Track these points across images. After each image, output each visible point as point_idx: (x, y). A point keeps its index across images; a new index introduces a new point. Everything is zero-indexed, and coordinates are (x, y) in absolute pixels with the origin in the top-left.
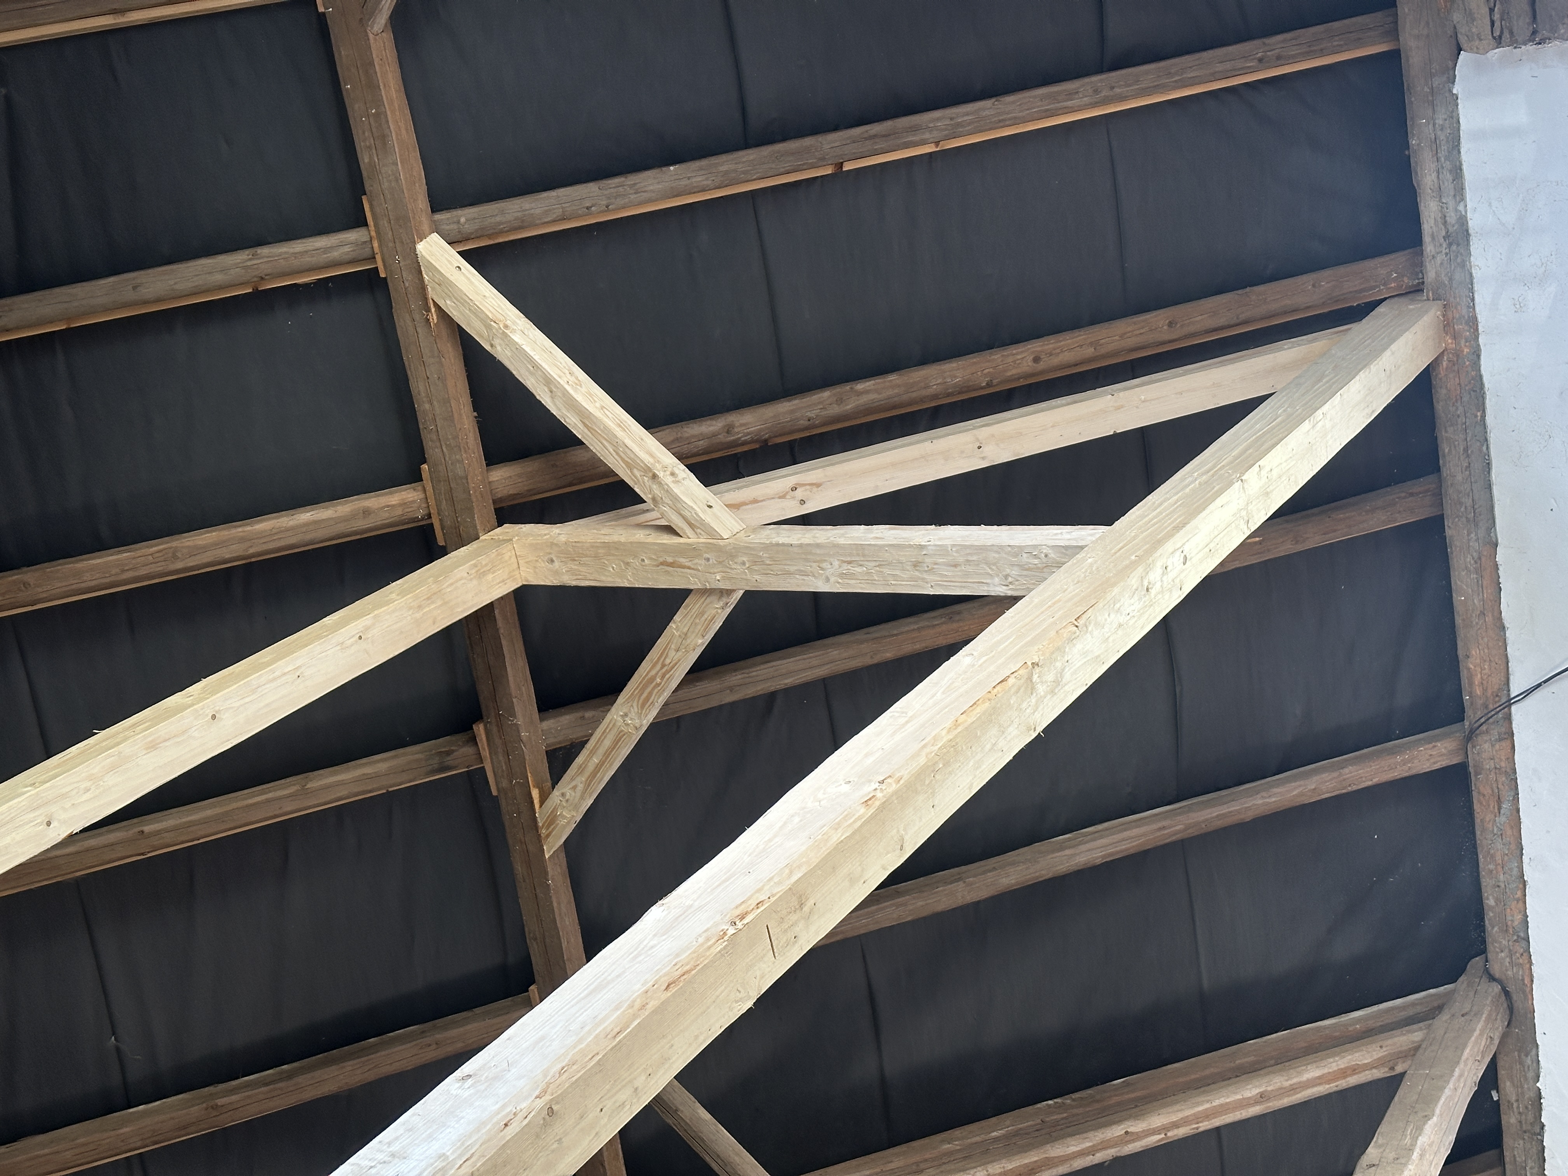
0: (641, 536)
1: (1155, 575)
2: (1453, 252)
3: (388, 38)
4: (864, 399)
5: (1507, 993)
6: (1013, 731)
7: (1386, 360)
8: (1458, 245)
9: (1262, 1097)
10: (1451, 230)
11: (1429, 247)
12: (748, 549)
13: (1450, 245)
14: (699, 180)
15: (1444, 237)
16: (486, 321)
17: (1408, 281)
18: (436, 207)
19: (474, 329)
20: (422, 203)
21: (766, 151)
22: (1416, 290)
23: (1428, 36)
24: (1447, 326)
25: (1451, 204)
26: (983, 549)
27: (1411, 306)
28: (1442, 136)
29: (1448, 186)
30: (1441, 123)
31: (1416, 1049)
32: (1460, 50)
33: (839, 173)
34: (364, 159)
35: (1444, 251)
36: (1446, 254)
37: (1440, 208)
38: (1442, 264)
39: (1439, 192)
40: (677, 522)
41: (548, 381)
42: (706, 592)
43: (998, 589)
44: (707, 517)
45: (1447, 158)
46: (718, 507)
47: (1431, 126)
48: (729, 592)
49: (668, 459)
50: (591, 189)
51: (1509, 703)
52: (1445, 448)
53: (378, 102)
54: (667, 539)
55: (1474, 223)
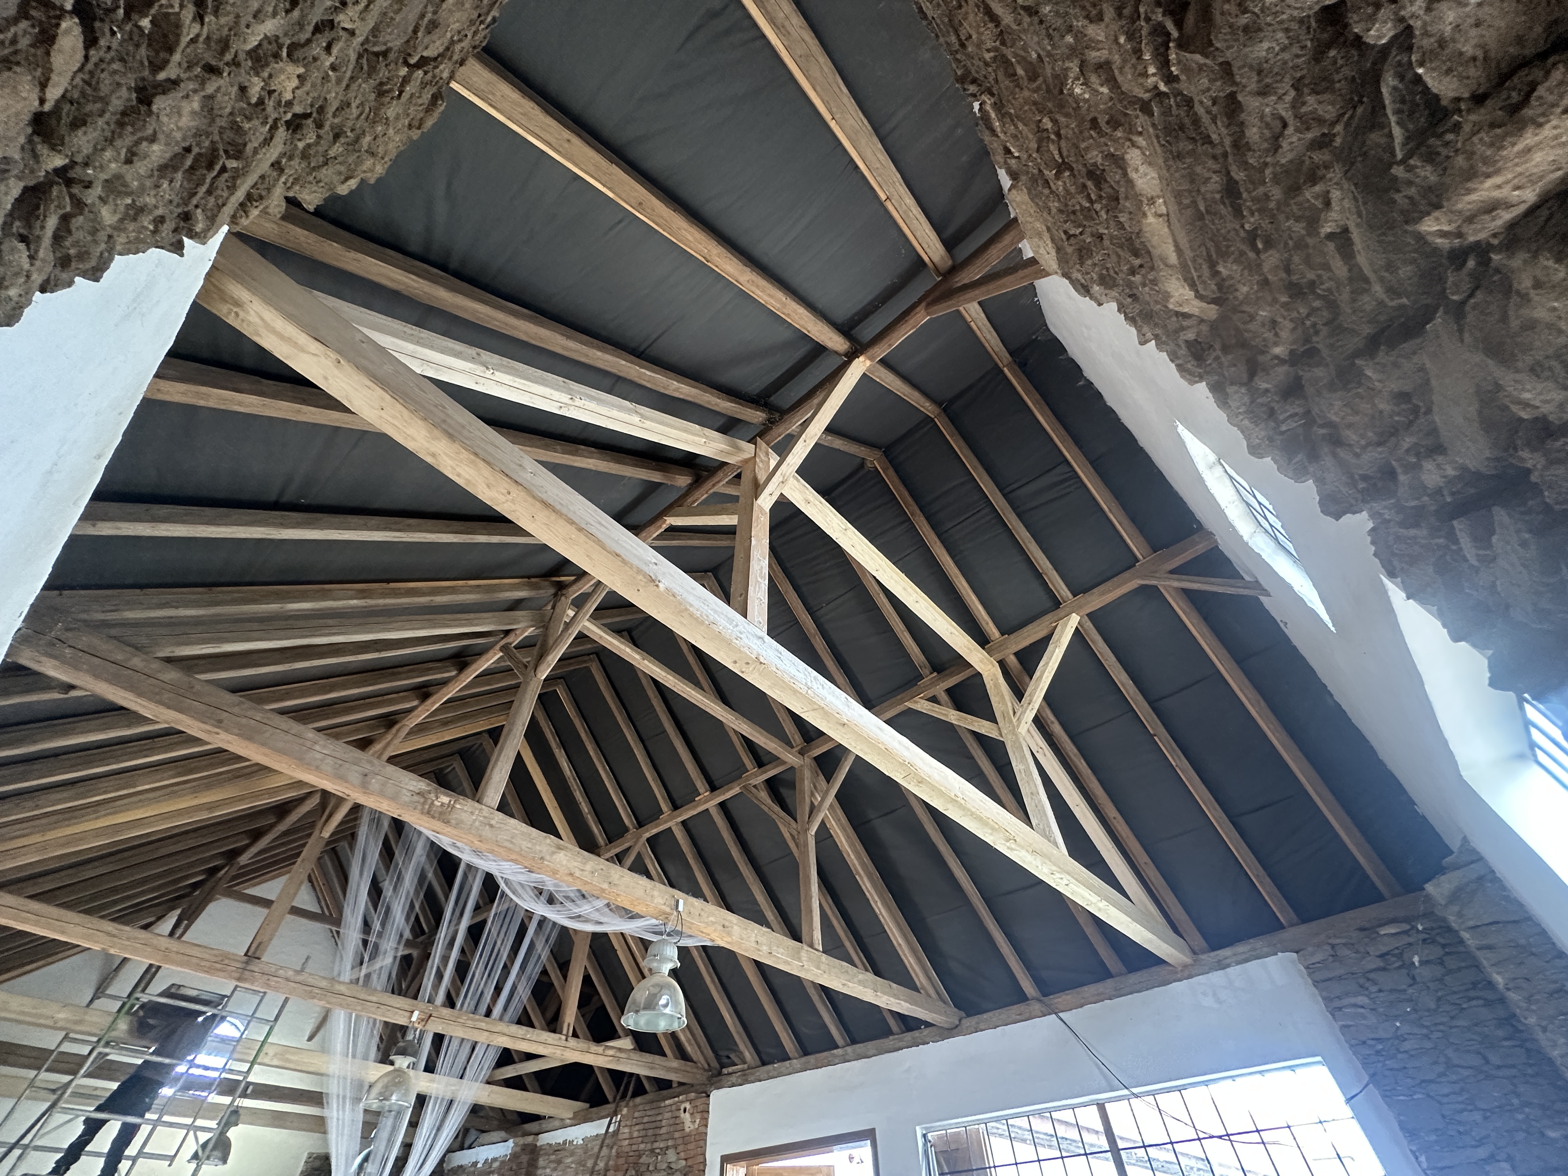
0: (1009, 704)
1: (1058, 875)
2: (1215, 964)
3: (1136, 586)
4: (1078, 763)
5: (957, 1026)
6: (992, 838)
7: (1165, 946)
8: (1218, 966)
9: (900, 945)
10: (1223, 962)
11: (1213, 954)
12: (1018, 739)
13: (1217, 963)
14: (1131, 692)
15: (1219, 960)
16: (1059, 640)
17: (1196, 948)
18: (1090, 616)
19: (1055, 637)
20: (1088, 611)
21: (1150, 710)
22: (1194, 952)
23: (1293, 940)
24: (1185, 966)
25: (1233, 960)
26: (1046, 815)
27: (1187, 951)
28: (1258, 952)
29: (1240, 958)
30: (1263, 950)
31: (930, 996)
32: (1297, 952)
33: (1152, 736)
34: (1095, 590)
35: (1213, 961)
37: (1230, 956)
39: (1236, 955)
40: (1018, 715)
41: (1047, 663)
42: (999, 729)
43: (1034, 822)
44: (1023, 722)
45: (1250, 955)
46: (1026, 727)
47: (1260, 947)
48: (1001, 736)
49: (1037, 706)
50: (1114, 659)
51: (1056, 1013)
52: (1139, 974)
53: (1115, 589)
54: (1011, 713)
55: (1229, 970)
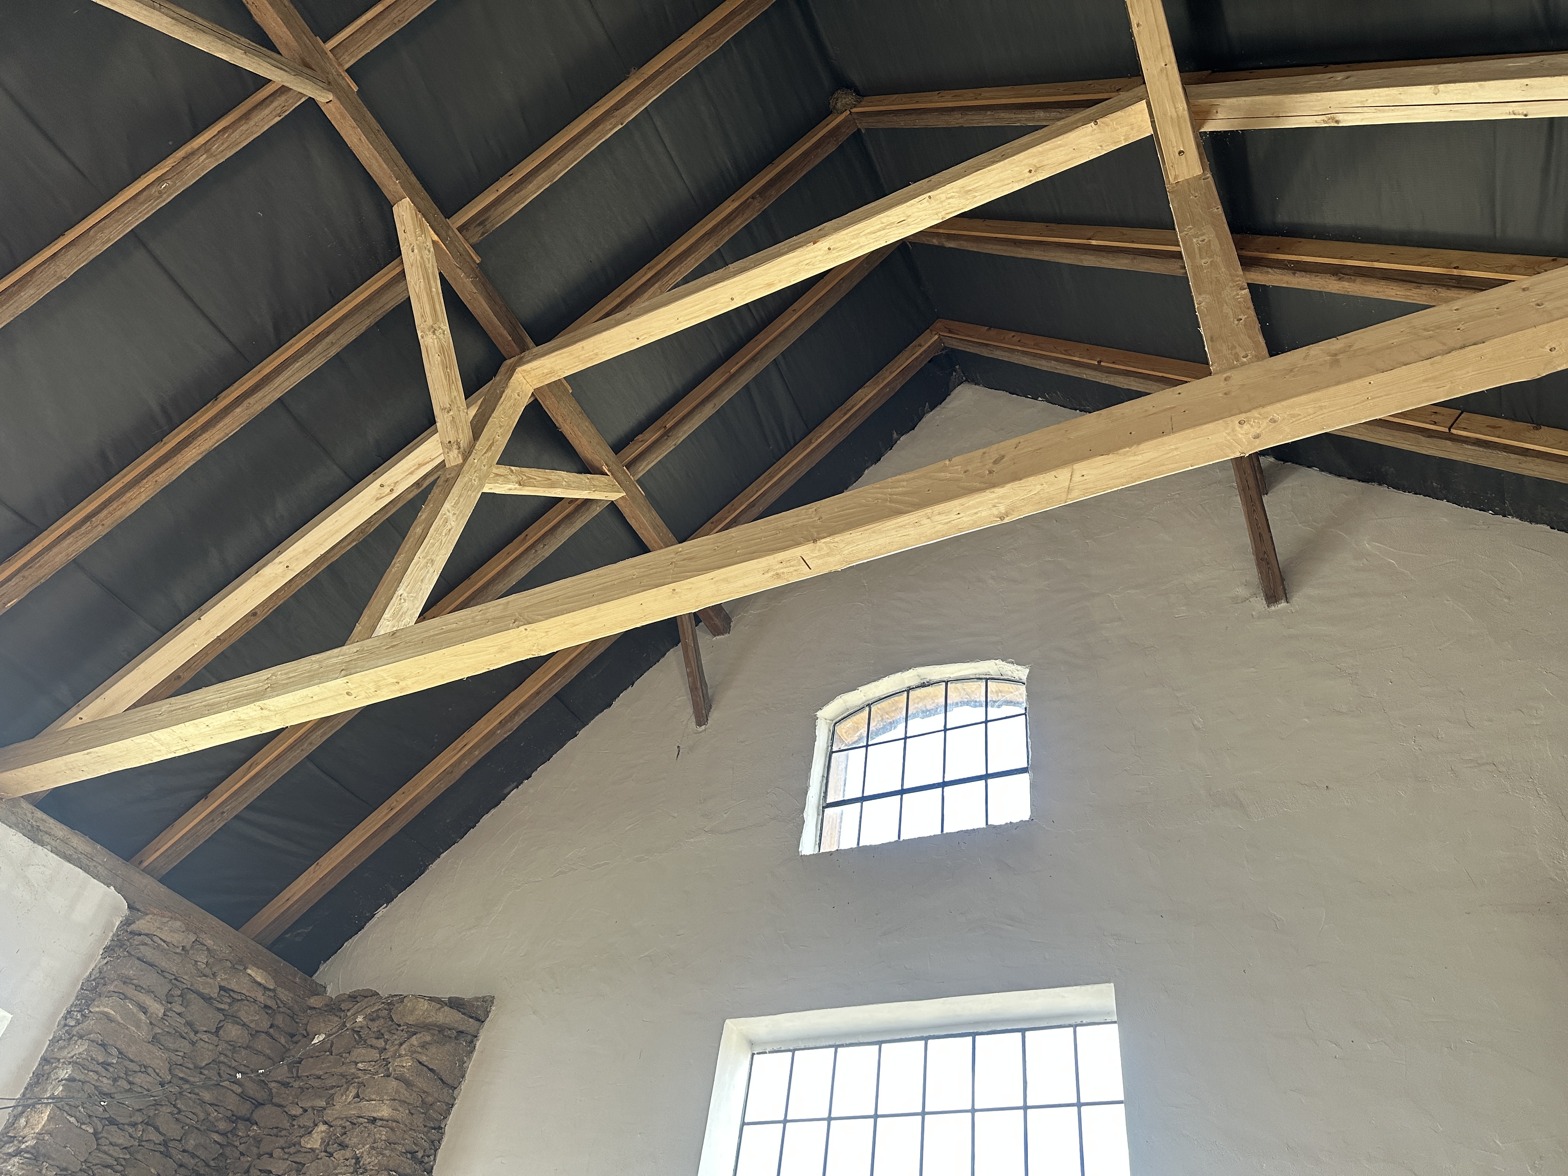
2: (27, 826)
8: (29, 831)
10: (41, 833)
11: (40, 814)
13: (32, 827)
15: (39, 826)
23: (143, 891)
25: (53, 843)
28: (92, 864)
29: (64, 848)
30: (98, 869)
35: (31, 821)
36: (29, 821)
37: (56, 836)
38: (26, 814)
39: (64, 841)
45: (79, 858)
47: (100, 862)
